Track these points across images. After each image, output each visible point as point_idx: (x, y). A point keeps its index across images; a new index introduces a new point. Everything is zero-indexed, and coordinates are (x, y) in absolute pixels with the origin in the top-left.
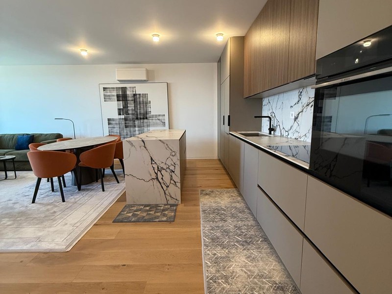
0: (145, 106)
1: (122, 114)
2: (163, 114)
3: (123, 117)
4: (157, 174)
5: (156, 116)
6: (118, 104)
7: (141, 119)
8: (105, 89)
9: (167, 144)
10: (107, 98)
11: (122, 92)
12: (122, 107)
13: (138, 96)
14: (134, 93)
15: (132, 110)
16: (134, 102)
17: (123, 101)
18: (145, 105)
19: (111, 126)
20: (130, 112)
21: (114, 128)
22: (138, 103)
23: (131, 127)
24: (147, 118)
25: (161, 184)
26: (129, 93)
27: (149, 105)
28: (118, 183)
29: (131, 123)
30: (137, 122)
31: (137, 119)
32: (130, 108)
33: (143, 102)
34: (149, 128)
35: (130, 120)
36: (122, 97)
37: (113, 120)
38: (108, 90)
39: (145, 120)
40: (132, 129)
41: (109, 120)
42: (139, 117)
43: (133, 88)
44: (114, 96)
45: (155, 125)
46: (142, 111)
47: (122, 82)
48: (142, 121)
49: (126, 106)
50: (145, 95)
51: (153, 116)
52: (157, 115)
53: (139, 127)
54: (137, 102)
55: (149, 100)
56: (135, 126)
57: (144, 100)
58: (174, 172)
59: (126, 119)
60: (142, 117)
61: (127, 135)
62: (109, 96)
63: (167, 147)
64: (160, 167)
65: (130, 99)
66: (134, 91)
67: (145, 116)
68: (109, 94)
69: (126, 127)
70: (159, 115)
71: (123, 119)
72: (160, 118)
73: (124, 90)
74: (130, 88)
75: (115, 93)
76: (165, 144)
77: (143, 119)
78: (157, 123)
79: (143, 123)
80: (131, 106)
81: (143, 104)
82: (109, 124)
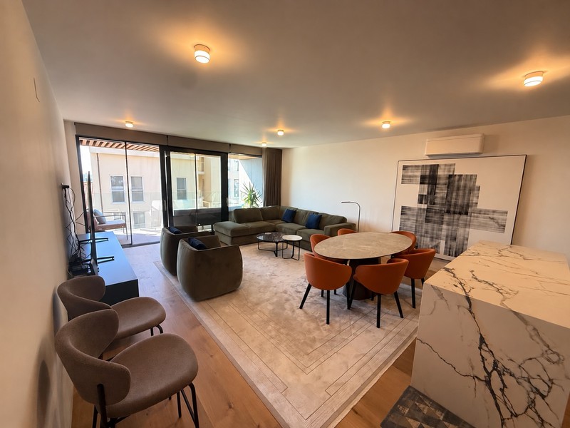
0: (467, 195)
1: (424, 202)
2: (504, 210)
3: (424, 206)
4: (489, 374)
5: (486, 212)
6: (421, 189)
7: (454, 213)
8: (405, 168)
9: (534, 329)
10: (406, 179)
11: (430, 172)
12: (425, 193)
13: (457, 177)
14: (451, 173)
15: (442, 198)
16: (448, 187)
17: (429, 184)
18: (467, 192)
19: (403, 217)
20: (438, 201)
21: (409, 219)
22: (455, 188)
23: (435, 223)
24: (466, 213)
25: (495, 398)
26: (440, 173)
27: (476, 192)
28: (402, 317)
29: (436, 218)
30: (446, 217)
31: (448, 212)
32: (438, 195)
33: (465, 187)
34: (467, 229)
35: (435, 212)
36: (430, 178)
37: (410, 209)
38: (410, 168)
39: (464, 217)
40: (436, 226)
41: (403, 208)
42: (452, 209)
43: (451, 165)
44: (416, 176)
45: (482, 226)
46: (460, 202)
47: (432, 158)
48: (456, 216)
49: (432, 192)
50: (472, 178)
51: (480, 212)
52: (488, 211)
53: (448, 225)
54: (453, 186)
55: (477, 184)
56: (442, 224)
57: (468, 185)
58: (543, 397)
59: (428, 210)
60: (457, 210)
61: (426, 232)
62: (410, 176)
63: (533, 333)
64: (500, 365)
65: (442, 181)
66: (452, 170)
67: (464, 210)
68: (410, 174)
69: (427, 221)
70: (494, 212)
71: (424, 209)
72: (496, 216)
73: (434, 168)
74: (446, 165)
75: (419, 174)
76: (530, 328)
77: (460, 213)
78: (486, 224)
79: (458, 219)
80: (441, 192)
81: (465, 190)
82: (402, 214)
